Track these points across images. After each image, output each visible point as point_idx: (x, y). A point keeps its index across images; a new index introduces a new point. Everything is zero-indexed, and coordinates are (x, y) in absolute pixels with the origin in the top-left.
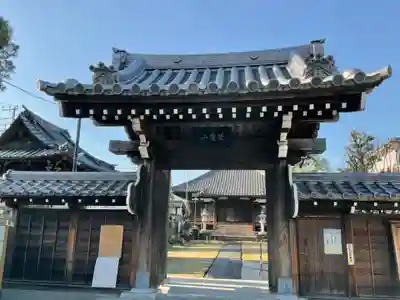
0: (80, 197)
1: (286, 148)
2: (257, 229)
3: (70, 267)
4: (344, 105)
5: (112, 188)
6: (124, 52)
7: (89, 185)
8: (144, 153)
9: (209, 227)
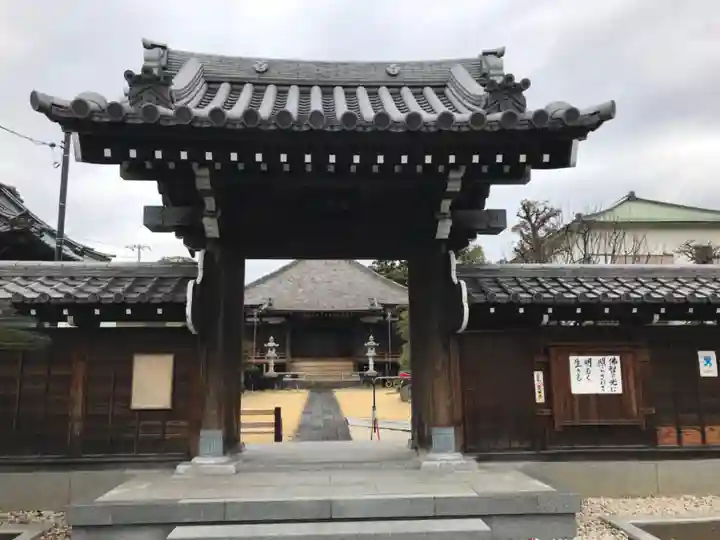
0: (98, 305)
1: (449, 223)
2: (362, 367)
3: (77, 428)
4: (546, 158)
5: (154, 289)
6: (164, 48)
7: (112, 284)
8: (211, 228)
9: (279, 367)
